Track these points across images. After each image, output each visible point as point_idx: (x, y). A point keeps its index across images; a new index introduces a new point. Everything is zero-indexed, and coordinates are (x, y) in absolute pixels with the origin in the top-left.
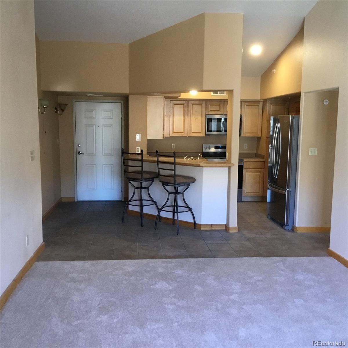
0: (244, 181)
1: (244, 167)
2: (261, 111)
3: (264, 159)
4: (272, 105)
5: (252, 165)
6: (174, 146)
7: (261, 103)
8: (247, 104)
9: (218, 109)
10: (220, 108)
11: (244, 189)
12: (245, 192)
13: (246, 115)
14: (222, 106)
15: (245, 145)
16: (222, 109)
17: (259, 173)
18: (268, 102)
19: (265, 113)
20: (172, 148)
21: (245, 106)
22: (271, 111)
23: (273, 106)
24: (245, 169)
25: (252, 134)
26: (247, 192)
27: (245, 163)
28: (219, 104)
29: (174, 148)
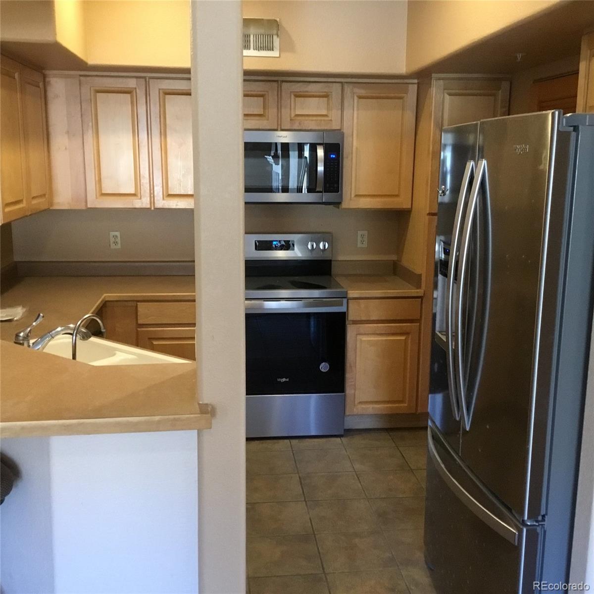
0: (351, 367)
1: (351, 316)
2: (410, 116)
3: (419, 286)
4: (450, 94)
5: (376, 310)
6: (119, 240)
7: (413, 89)
8: (362, 92)
9: (260, 111)
10: (264, 108)
11: (353, 392)
12: (356, 402)
13: (357, 135)
14: (272, 99)
15: (360, 233)
16: (272, 112)
17: (403, 338)
18: (434, 82)
19: (423, 125)
20: (113, 246)
21: (356, 98)
22: (446, 116)
23: (452, 97)
24: (355, 322)
25: (378, 199)
26: (360, 403)
27: (352, 304)
28: (263, 93)
29: (119, 246)
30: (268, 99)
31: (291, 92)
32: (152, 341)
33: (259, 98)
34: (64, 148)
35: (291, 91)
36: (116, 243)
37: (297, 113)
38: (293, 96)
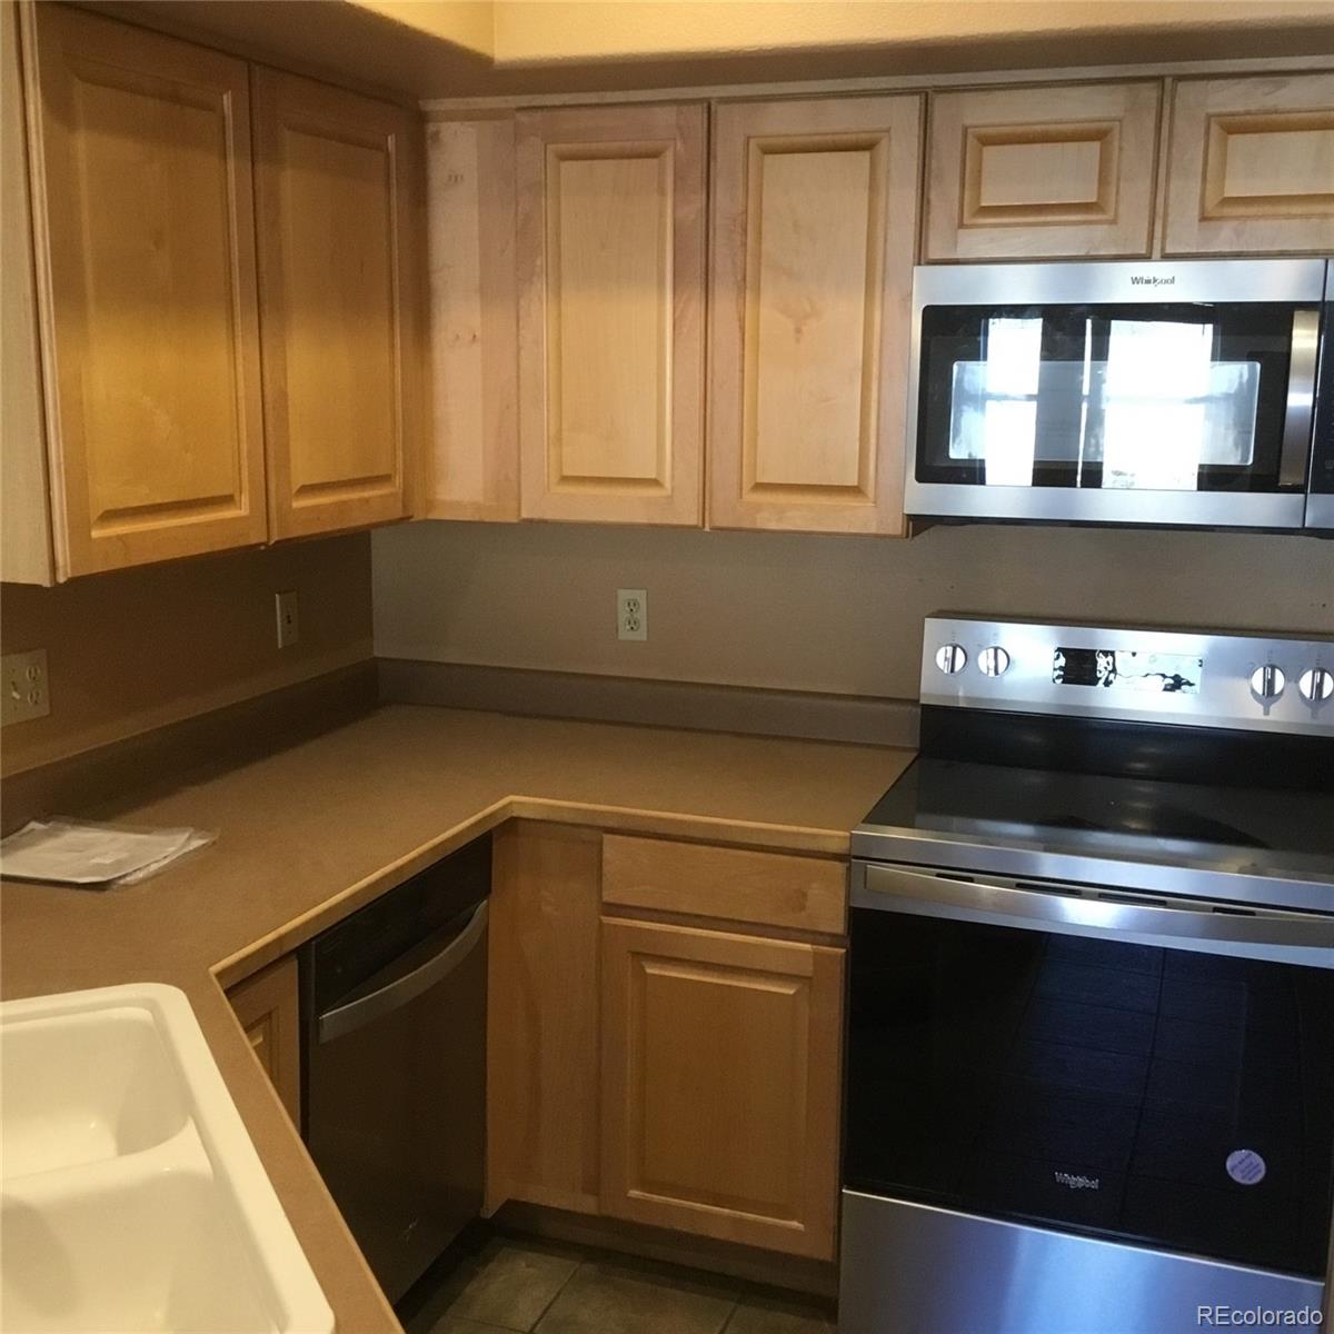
6: (642, 615)
9: (1084, 191)
10: (1103, 180)
16: (1133, 195)
20: (625, 634)
28: (1104, 125)
29: (641, 635)
30: (1121, 149)
31: (1209, 117)
32: (644, 963)
33: (1086, 145)
34: (471, 337)
35: (1212, 110)
36: (633, 625)
37: (1226, 195)
38: (1215, 129)
